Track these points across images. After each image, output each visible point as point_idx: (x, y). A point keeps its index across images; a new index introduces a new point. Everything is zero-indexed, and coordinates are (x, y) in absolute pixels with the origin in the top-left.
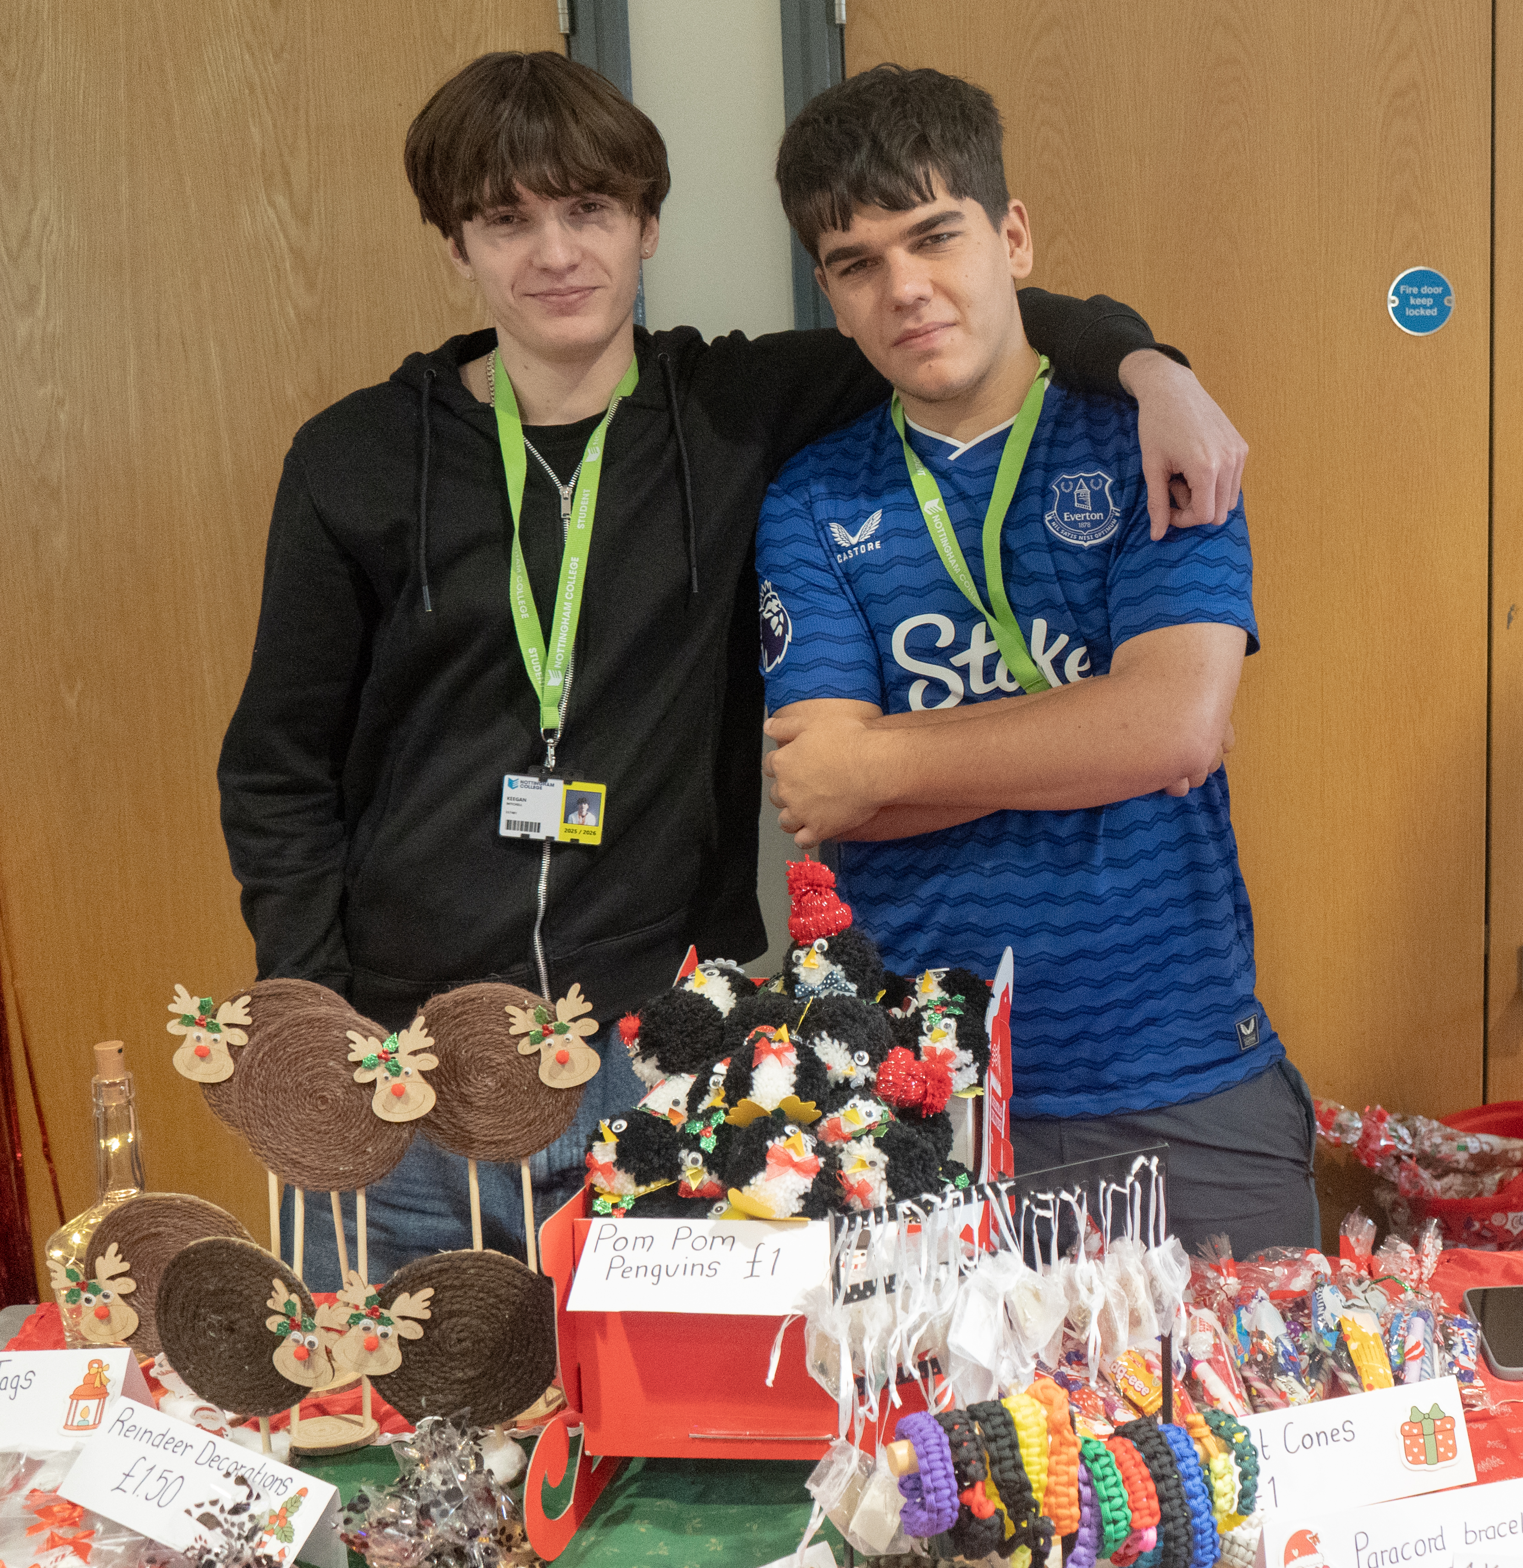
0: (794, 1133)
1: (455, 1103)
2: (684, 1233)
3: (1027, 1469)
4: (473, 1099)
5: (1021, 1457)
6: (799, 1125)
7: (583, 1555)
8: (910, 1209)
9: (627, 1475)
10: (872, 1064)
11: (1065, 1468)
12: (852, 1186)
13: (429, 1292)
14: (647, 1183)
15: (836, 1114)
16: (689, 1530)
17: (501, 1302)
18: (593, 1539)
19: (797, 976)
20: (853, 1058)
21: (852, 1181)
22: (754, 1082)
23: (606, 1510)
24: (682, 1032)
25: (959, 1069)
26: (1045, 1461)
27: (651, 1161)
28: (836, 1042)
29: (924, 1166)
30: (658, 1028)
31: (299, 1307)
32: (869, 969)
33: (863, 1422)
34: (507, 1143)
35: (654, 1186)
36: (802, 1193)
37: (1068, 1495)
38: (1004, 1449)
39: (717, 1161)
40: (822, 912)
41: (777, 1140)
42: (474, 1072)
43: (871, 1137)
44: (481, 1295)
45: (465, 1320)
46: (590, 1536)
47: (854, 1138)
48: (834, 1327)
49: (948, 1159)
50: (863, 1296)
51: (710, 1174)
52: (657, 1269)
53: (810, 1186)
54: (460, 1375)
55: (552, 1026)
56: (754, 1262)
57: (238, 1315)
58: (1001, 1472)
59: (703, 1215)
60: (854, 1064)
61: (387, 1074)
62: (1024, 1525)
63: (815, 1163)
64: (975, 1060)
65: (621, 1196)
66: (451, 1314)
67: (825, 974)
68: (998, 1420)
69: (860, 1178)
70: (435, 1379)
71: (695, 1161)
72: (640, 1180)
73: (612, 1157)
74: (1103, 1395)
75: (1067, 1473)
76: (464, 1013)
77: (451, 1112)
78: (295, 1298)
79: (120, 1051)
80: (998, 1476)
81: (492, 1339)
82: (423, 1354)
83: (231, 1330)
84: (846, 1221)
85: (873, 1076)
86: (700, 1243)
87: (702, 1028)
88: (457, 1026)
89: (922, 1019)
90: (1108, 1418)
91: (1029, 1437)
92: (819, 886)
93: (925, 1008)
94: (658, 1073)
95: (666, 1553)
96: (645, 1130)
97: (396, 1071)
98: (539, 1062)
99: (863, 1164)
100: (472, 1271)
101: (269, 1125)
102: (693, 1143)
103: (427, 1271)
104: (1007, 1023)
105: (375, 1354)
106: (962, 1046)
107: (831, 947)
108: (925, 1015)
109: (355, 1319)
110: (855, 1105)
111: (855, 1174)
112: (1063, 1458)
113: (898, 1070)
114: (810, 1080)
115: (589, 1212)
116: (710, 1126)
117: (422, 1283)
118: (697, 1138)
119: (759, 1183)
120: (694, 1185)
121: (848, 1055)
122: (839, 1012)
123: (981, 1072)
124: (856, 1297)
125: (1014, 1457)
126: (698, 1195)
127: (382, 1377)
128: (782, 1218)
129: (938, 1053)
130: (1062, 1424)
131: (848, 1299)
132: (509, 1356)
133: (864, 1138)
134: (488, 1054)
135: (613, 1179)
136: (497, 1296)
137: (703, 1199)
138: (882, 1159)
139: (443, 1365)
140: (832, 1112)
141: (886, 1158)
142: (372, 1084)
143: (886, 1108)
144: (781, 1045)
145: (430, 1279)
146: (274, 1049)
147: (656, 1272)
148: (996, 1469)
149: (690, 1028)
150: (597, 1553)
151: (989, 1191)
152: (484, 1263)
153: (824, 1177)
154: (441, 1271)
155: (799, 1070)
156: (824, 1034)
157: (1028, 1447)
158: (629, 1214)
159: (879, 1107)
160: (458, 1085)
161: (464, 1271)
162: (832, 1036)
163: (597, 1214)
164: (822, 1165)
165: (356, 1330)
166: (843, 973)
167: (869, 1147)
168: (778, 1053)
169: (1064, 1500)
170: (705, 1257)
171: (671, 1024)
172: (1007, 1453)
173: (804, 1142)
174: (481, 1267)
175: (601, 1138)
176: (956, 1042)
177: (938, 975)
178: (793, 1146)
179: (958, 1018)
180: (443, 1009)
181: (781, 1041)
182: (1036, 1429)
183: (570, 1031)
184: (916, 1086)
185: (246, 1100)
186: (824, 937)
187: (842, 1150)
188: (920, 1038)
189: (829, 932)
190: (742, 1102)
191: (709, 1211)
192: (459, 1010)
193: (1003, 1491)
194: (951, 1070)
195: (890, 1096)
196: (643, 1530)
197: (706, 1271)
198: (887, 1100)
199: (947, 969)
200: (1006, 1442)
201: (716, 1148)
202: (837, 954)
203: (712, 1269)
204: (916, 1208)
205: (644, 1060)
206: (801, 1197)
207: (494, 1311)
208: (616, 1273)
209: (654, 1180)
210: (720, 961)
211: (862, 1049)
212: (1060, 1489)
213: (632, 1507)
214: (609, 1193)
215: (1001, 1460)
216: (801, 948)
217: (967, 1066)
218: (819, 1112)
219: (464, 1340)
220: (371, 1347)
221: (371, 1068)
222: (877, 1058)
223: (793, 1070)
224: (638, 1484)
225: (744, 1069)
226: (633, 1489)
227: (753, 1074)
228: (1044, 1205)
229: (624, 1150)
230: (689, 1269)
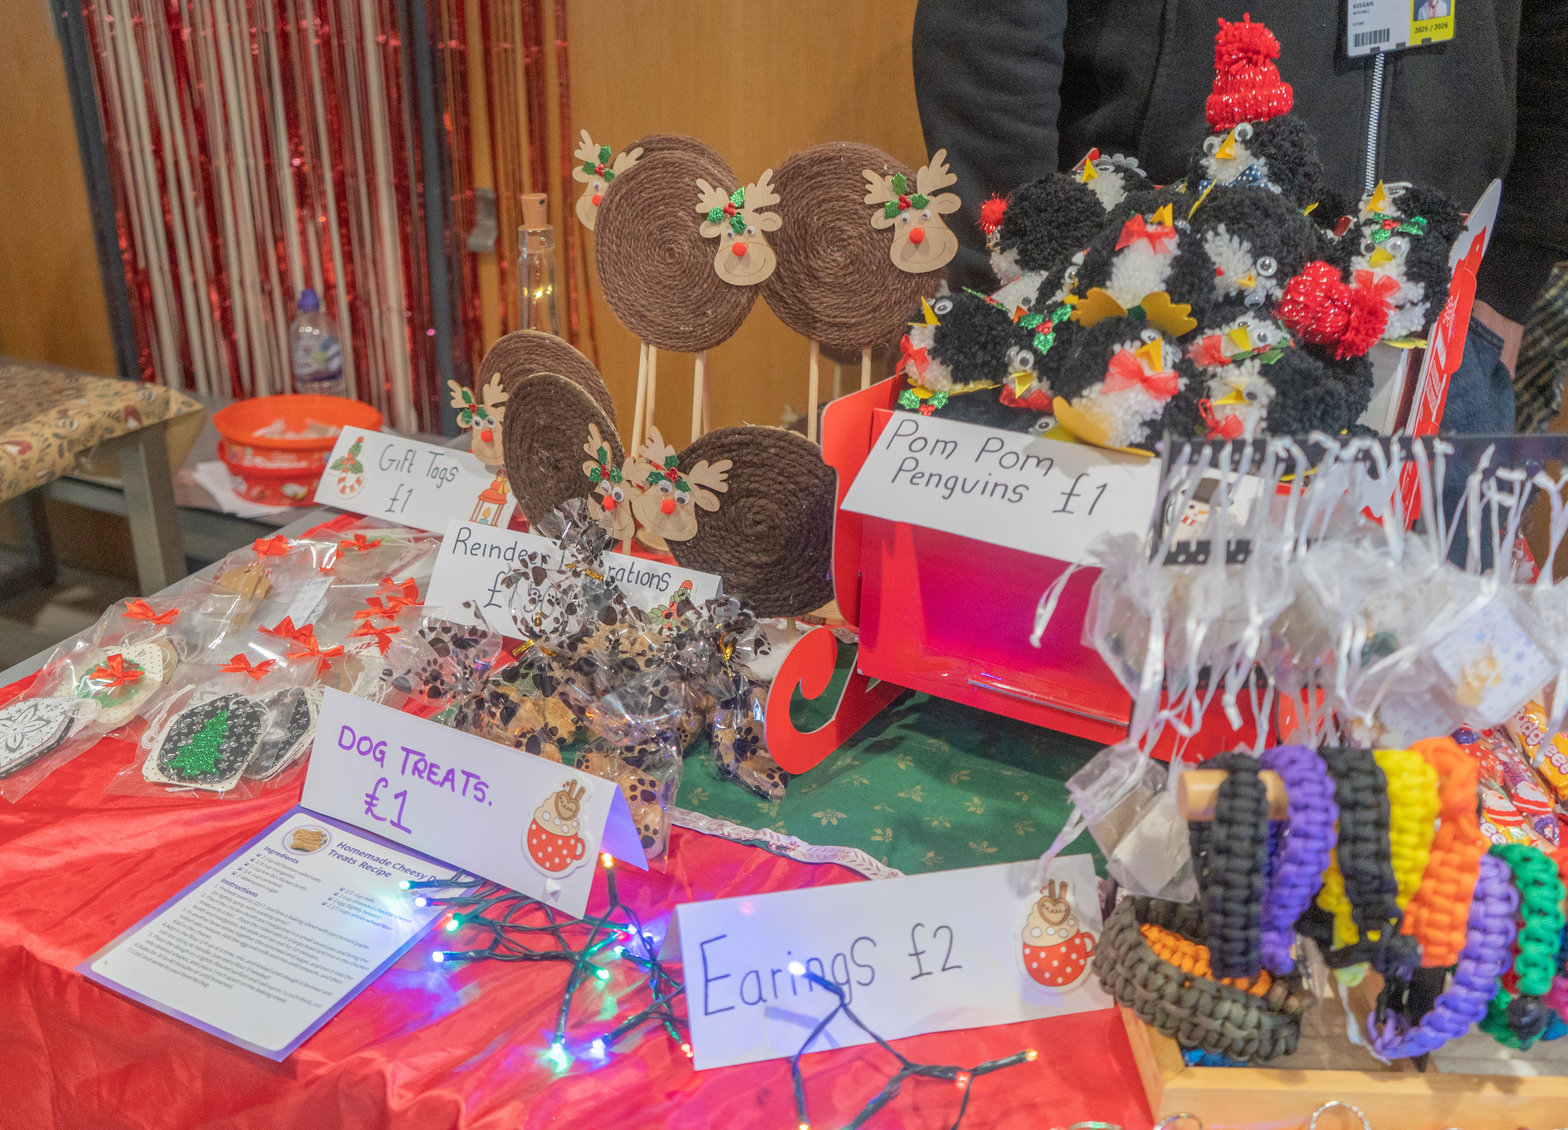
0: (1153, 340)
1: (802, 276)
2: (994, 445)
3: (1395, 863)
4: (821, 274)
5: (1389, 843)
6: (1164, 334)
7: (830, 778)
8: (1288, 450)
9: (909, 703)
10: (1280, 276)
11: (1454, 874)
12: (1217, 423)
13: (727, 464)
14: (966, 381)
15: (1217, 332)
16: (954, 780)
17: (801, 490)
18: (848, 760)
19: (1204, 169)
20: (1255, 263)
21: (1219, 416)
22: (1114, 270)
23: (876, 734)
24: (1051, 222)
25: (1400, 307)
26: (1423, 856)
27: (974, 355)
28: (1236, 239)
29: (1325, 413)
30: (1025, 214)
31: (609, 456)
32: (1301, 170)
33: (1162, 727)
34: (850, 327)
35: (972, 387)
36: (1148, 418)
37: (1451, 913)
38: (1365, 824)
39: (1051, 364)
40: (1254, 87)
41: (1128, 345)
42: (824, 243)
43: (1257, 363)
44: (781, 478)
45: (763, 502)
46: (847, 759)
47: (1234, 361)
48: (1146, 593)
49: (1359, 422)
50: (1192, 559)
51: (1040, 380)
52: (952, 481)
53: (1160, 411)
54: (754, 558)
55: (909, 198)
56: (1070, 494)
57: (561, 455)
58: (1354, 856)
59: (1024, 430)
60: (1254, 273)
61: (731, 231)
62: (1373, 936)
63: (1172, 384)
64: (1426, 298)
65: (934, 392)
66: (749, 493)
67: (1241, 168)
68: (1365, 781)
69: (1228, 412)
70: (729, 556)
71: (1024, 362)
72: (958, 376)
73: (929, 343)
74: (1505, 759)
75: (1457, 882)
76: (819, 174)
77: (797, 286)
78: (606, 446)
79: (542, 202)
80: (1348, 861)
81: (788, 529)
82: (719, 529)
83: (556, 468)
84: (1187, 449)
85: (1278, 293)
86: (1009, 460)
87: (1077, 221)
88: (812, 188)
89: (1362, 235)
90: (1505, 788)
91: (1407, 818)
92: (1257, 53)
93: (1369, 222)
94: (1016, 268)
95: (919, 800)
96: (972, 317)
97: (740, 228)
98: (891, 240)
99: (1239, 395)
100: (773, 451)
101: (621, 273)
102: (1026, 338)
103: (725, 441)
104: (1473, 274)
105: (673, 517)
106: (1412, 276)
107: (1256, 135)
108: (1367, 231)
109: (654, 478)
110: (1245, 324)
111: (1225, 406)
112: (1455, 858)
113: (1314, 290)
114: (1188, 279)
115: (894, 404)
116: (1050, 321)
117: (721, 454)
118: (1032, 334)
119: (1093, 396)
120: (1019, 391)
121: (1249, 259)
122: (1247, 202)
123: (1430, 317)
124: (1182, 558)
125: (1378, 840)
126: (1023, 405)
127: (679, 543)
128: (1117, 446)
129: (1376, 280)
130: (1462, 810)
131: (1171, 559)
132: (804, 549)
133: (1248, 363)
134: (839, 224)
135: (925, 369)
136: (796, 483)
137: (1028, 410)
138: (1267, 392)
139: (738, 545)
140: (1211, 328)
141: (1272, 392)
142: (716, 241)
143: (1288, 336)
144: (1159, 229)
145: (731, 451)
146: (630, 192)
147: (950, 484)
148: (1346, 850)
149: (1061, 219)
150: (844, 780)
151: (1418, 448)
152: (786, 445)
153: (1182, 404)
154: (741, 444)
155: (1176, 262)
156: (1222, 228)
157: (1401, 831)
158: (937, 413)
159: (1278, 332)
160: (807, 257)
161: (765, 449)
162: (1231, 232)
163: (902, 408)
164: (1182, 388)
165: (654, 490)
166: (1265, 170)
167: (1250, 375)
168: (1153, 238)
169: (1444, 919)
170: (1012, 478)
171: (1040, 211)
172: (1368, 831)
173: (1163, 353)
174: (782, 448)
175: (920, 318)
176: (1404, 269)
177: (1392, 191)
178: (1147, 355)
179: (1414, 239)
180: (799, 166)
181: (1160, 223)
182: (1419, 811)
183: (929, 206)
184: (1335, 314)
185: (603, 245)
186: (1250, 121)
187: (1214, 376)
188: (1354, 259)
189: (1258, 115)
190: (1093, 292)
191: (1032, 426)
192: (815, 169)
193: (1352, 884)
194: (1389, 306)
195: (1297, 323)
196: (902, 766)
197: (1010, 494)
198: (1291, 326)
199: (1409, 185)
200: (1371, 815)
201: (1052, 348)
202: (1262, 144)
203: (1018, 493)
204: (1296, 451)
205: (1003, 251)
206: (1145, 424)
207: (793, 499)
208: (905, 477)
209: (974, 380)
210: (1119, 158)
211: (1268, 254)
212: (1439, 901)
213: (902, 739)
214: (923, 387)
215: (1356, 839)
216: (1217, 133)
217: (1413, 304)
218: (1193, 322)
219: (759, 523)
220: (668, 510)
221: (716, 222)
222: (1288, 269)
223: (1169, 261)
224: (917, 715)
225: (1104, 253)
226: (910, 720)
227: (1115, 260)
228: (1505, 486)
229: (944, 336)
230: (990, 488)
